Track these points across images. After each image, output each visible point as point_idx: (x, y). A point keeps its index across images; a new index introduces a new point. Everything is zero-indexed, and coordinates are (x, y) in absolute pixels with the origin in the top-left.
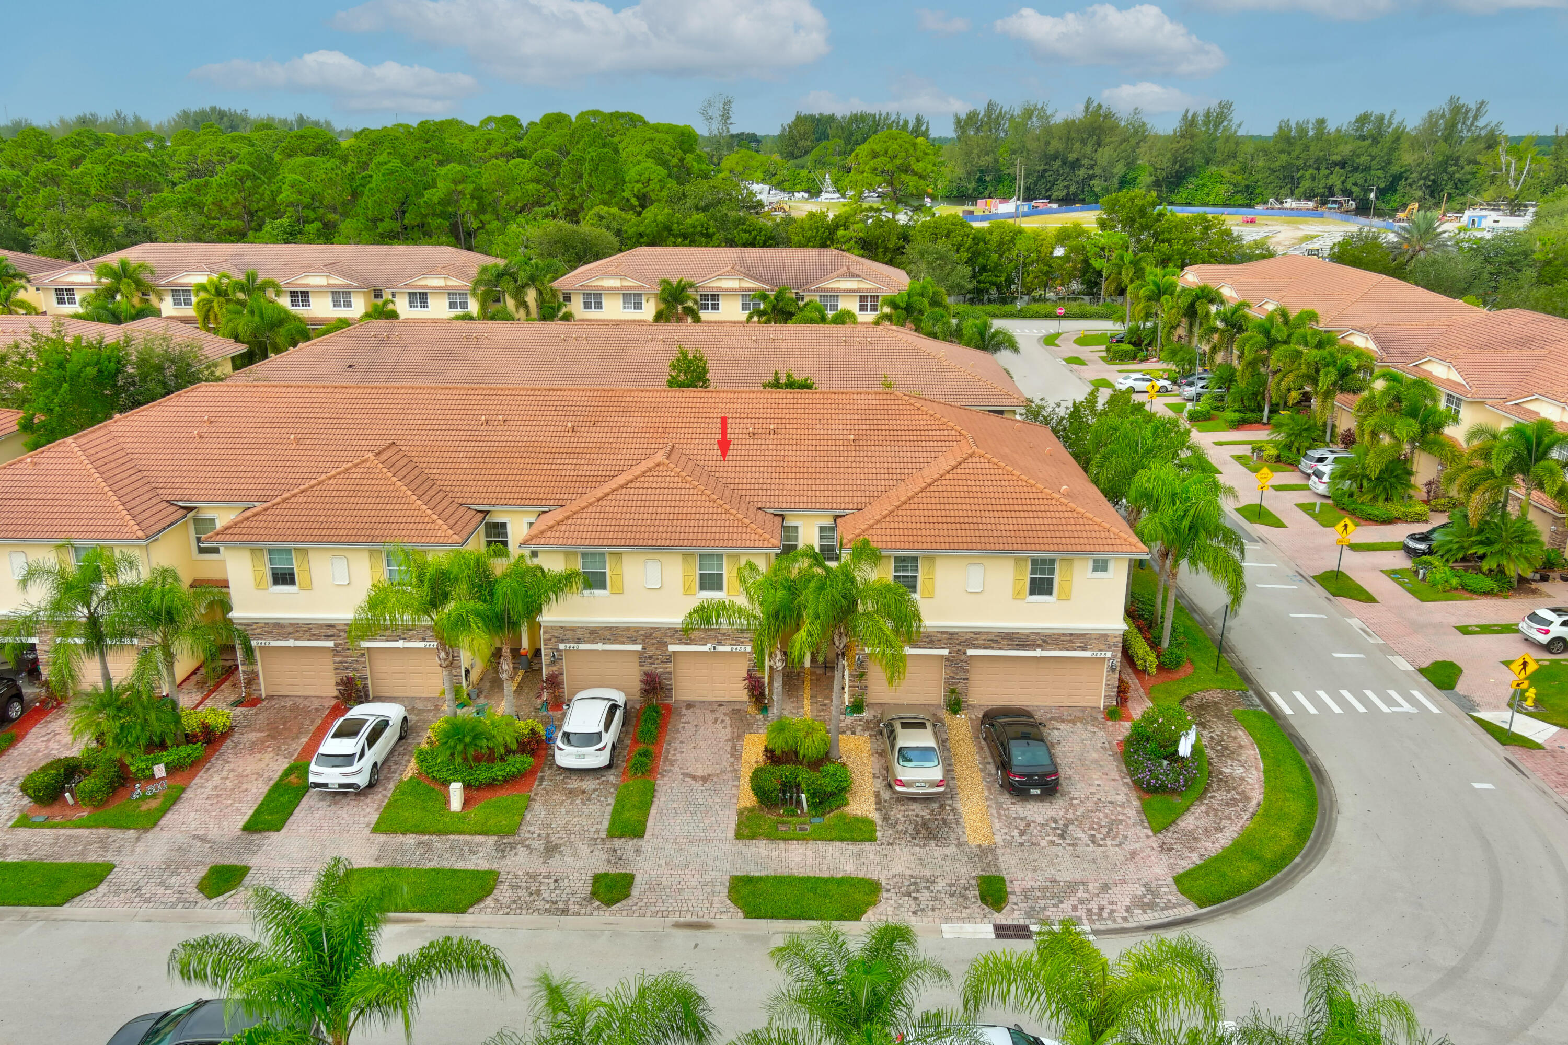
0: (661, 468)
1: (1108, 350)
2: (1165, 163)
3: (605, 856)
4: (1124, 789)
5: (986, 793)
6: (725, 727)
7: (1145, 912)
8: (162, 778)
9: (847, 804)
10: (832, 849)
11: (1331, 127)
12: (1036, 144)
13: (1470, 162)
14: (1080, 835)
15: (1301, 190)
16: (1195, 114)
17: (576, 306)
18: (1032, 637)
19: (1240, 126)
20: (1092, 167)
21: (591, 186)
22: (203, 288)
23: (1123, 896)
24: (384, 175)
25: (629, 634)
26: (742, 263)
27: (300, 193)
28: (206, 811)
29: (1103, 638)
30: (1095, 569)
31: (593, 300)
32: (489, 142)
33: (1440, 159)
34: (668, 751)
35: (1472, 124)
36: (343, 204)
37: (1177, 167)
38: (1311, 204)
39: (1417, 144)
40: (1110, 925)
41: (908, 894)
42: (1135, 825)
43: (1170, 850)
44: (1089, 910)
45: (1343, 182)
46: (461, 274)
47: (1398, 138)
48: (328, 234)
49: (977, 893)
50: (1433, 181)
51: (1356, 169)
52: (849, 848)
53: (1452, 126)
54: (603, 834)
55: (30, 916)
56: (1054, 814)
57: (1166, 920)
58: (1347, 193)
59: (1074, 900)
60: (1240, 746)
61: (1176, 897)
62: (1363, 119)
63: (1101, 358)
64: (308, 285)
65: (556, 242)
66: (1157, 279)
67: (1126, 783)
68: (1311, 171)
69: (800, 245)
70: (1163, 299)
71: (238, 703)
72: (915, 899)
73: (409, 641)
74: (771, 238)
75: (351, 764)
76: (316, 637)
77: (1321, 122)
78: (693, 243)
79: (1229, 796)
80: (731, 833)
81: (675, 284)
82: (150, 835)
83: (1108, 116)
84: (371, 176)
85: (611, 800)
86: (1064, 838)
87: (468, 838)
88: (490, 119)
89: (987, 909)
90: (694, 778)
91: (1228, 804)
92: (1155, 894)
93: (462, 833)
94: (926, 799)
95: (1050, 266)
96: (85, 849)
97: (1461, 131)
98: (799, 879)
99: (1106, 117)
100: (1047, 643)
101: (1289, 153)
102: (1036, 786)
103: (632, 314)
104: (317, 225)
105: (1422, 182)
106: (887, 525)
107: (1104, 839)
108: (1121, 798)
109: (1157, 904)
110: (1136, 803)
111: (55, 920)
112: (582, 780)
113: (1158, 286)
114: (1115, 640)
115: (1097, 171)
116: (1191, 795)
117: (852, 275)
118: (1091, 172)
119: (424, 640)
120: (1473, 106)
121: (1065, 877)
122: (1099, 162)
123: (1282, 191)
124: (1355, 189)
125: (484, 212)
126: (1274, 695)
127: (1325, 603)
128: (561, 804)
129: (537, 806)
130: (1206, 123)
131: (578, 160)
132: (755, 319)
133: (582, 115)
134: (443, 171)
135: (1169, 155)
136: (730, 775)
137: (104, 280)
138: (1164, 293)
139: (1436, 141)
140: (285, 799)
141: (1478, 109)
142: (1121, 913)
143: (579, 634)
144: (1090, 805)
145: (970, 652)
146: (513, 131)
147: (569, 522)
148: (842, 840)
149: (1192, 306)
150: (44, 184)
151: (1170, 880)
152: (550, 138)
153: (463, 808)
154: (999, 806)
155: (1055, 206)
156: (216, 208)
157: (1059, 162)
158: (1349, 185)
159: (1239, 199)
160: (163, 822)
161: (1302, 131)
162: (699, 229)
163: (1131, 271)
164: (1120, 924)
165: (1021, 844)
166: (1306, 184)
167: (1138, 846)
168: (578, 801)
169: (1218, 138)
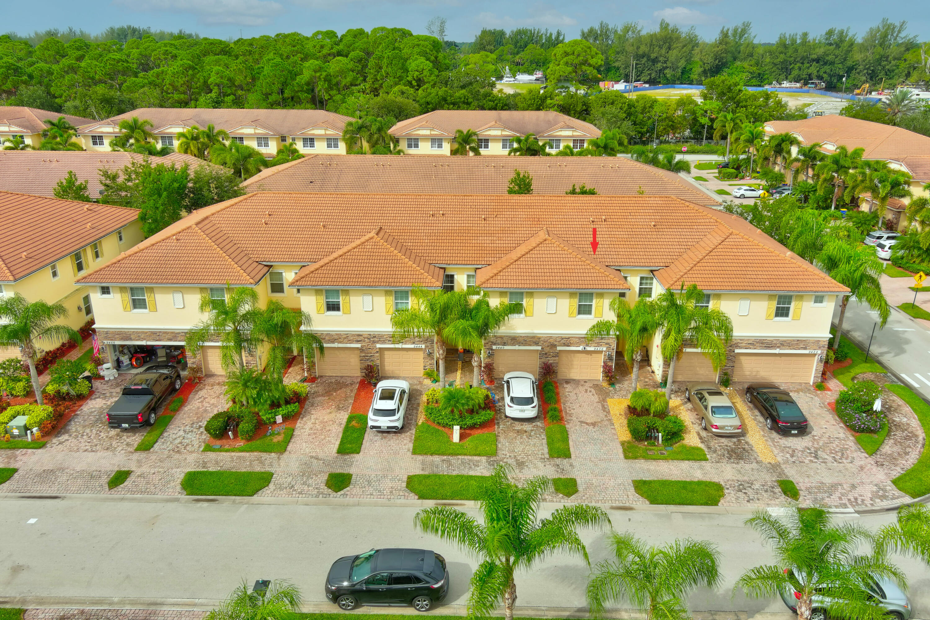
0: (547, 242)
1: (720, 173)
2: (709, 59)
3: (553, 468)
4: (841, 431)
5: (762, 433)
6: (593, 395)
7: (882, 501)
8: (281, 423)
9: (684, 439)
10: (685, 465)
11: (810, 37)
12: (631, 48)
13: (895, 59)
14: (826, 457)
15: (792, 76)
16: (728, 30)
17: (403, 145)
18: (775, 342)
19: (755, 37)
20: (665, 62)
21: (388, 74)
22: (182, 135)
23: (866, 491)
24: (272, 67)
25: (534, 340)
26: (500, 120)
27: (222, 78)
28: (311, 442)
29: (817, 342)
30: (816, 302)
31: (413, 142)
32: (322, 47)
33: (877, 57)
34: (565, 408)
35: (897, 36)
36: (247, 84)
37: (717, 62)
38: (798, 85)
39: (863, 48)
40: (864, 508)
41: (740, 491)
42: (856, 451)
43: (883, 465)
44: (849, 500)
45: (818, 71)
46: (334, 127)
47: (852, 44)
48: (239, 103)
49: (780, 490)
50: (873, 71)
51: (825, 64)
52: (696, 464)
53: (885, 36)
54: (547, 456)
55: (237, 502)
56: (806, 444)
57: (897, 505)
58: (820, 78)
59: (838, 494)
60: (899, 405)
61: (897, 493)
62: (830, 33)
63: (715, 177)
64: (243, 134)
65: (382, 108)
66: (751, 129)
67: (841, 427)
68: (798, 65)
69: (524, 109)
70: (755, 142)
71: (304, 380)
72: (745, 493)
73: (406, 344)
74: (506, 105)
75: (394, 415)
76: (351, 342)
77: (805, 35)
78: (459, 108)
79: (904, 434)
80: (622, 456)
81: (465, 132)
82: (285, 455)
83: (674, 30)
84: (263, 68)
85: (543, 436)
86: (818, 459)
87: (470, 457)
88: (318, 33)
89: (790, 500)
90: (587, 423)
91: (906, 439)
92: (885, 491)
93: (465, 455)
94: (729, 436)
95: (673, 122)
96: (251, 464)
97: (890, 40)
98: (672, 482)
99: (672, 31)
100: (783, 345)
101: (785, 54)
102: (794, 429)
103: (436, 151)
104: (232, 97)
105: (865, 71)
106: (691, 276)
107: (841, 459)
108: (842, 435)
109: (888, 496)
110: (852, 438)
111: (252, 504)
112: (522, 425)
113: (752, 134)
114: (824, 343)
115: (669, 64)
116: (884, 433)
117: (569, 127)
118: (665, 65)
119: (414, 343)
120: (898, 24)
121: (828, 480)
122: (670, 59)
123: (780, 77)
124: (825, 76)
125: (332, 89)
126: (904, 376)
127: (910, 322)
128: (515, 438)
129: (501, 439)
130: (734, 35)
131: (379, 58)
132: (513, 154)
133: (375, 31)
134: (307, 64)
135: (712, 55)
136: (607, 422)
137: (124, 130)
138: (756, 138)
139: (875, 46)
140: (355, 435)
141: (901, 26)
142: (868, 502)
143: (505, 340)
144: (825, 439)
145: (737, 351)
146: (333, 40)
147: (501, 274)
148: (689, 460)
149: (779, 145)
150: (67, 73)
151: (889, 482)
152: (358, 44)
153: (460, 440)
154: (773, 440)
155: (647, 86)
156: (170, 87)
157: (645, 59)
158: (821, 73)
159: (754, 81)
160: (289, 448)
161: (794, 41)
162: (463, 99)
163: (732, 125)
164: (870, 508)
165: (794, 462)
166: (795, 73)
167: (862, 463)
168: (525, 437)
169: (741, 45)
